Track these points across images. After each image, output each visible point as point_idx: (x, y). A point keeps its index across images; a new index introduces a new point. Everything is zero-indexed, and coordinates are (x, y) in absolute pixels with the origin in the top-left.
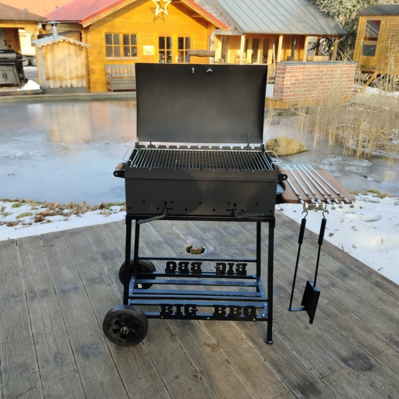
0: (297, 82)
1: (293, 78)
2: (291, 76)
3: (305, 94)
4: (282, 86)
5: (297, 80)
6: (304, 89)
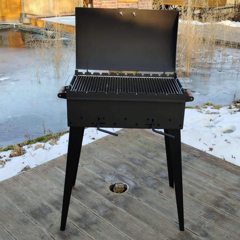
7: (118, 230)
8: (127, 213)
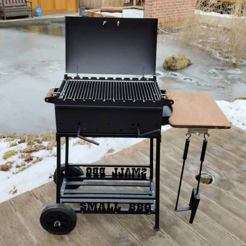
0: (160, 8)
1: (158, 5)
2: (157, 4)
3: (165, 17)
4: (150, 12)
5: (161, 7)
6: (165, 13)
7: (215, 222)
8: (219, 206)
